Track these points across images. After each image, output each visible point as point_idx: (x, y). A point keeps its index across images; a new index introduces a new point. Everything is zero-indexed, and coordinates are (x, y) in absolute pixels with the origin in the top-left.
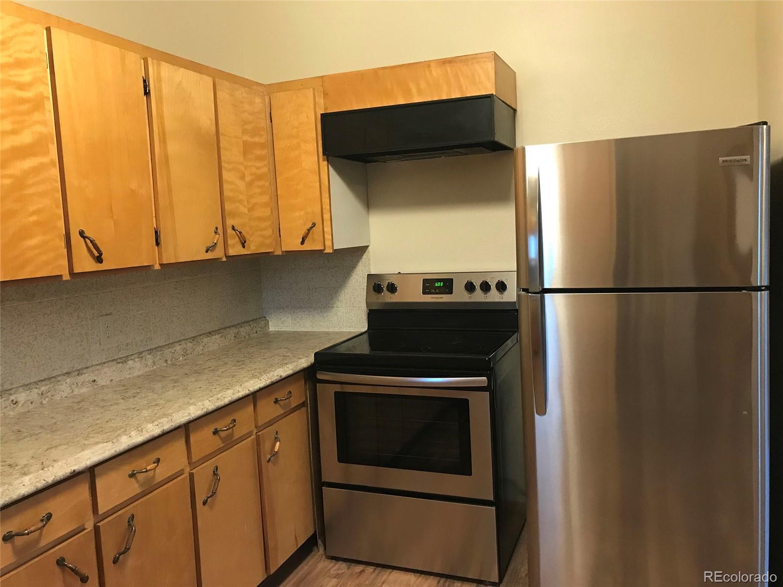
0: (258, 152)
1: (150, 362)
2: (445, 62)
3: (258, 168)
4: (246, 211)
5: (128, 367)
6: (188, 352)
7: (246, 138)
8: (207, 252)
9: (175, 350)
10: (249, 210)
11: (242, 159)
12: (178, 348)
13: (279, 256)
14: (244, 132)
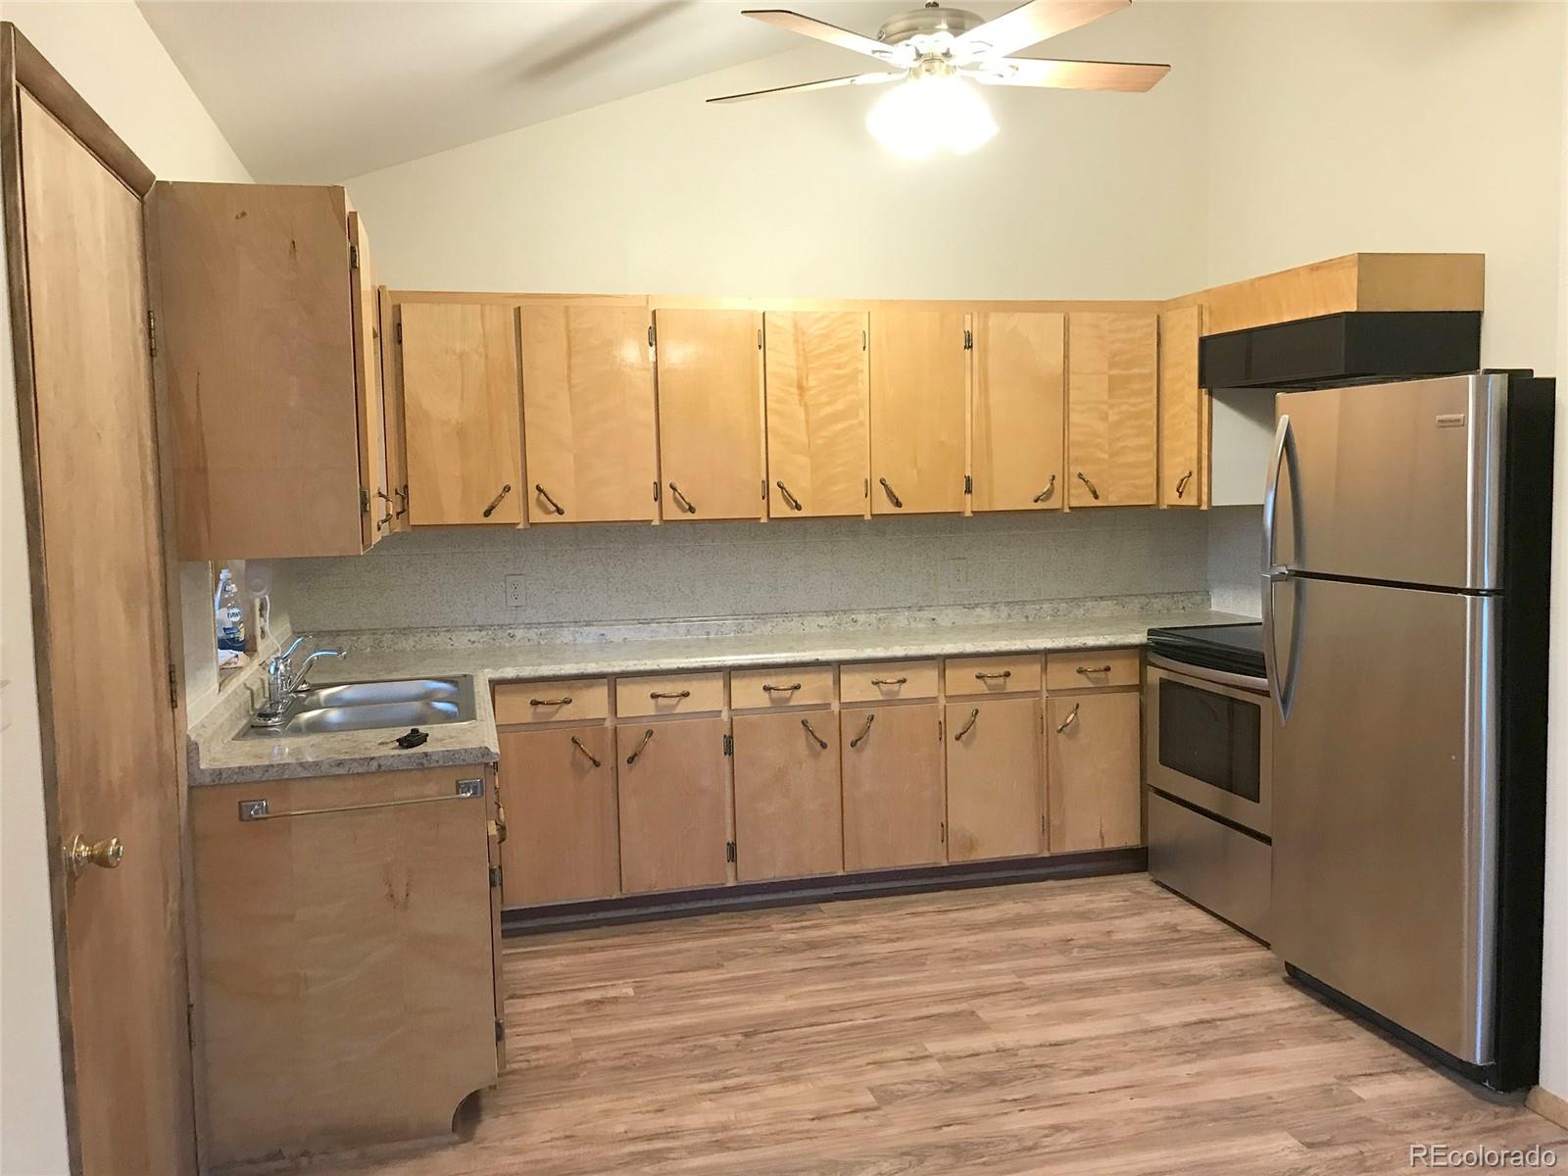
0: (1136, 386)
1: (1004, 615)
2: (1314, 268)
3: (1134, 405)
4: (1106, 456)
5: (975, 613)
6: (1061, 613)
7: (1114, 372)
8: (1036, 501)
9: (1041, 608)
10: (1111, 456)
11: (1105, 396)
12: (1046, 606)
13: (1164, 510)
14: (1111, 366)
